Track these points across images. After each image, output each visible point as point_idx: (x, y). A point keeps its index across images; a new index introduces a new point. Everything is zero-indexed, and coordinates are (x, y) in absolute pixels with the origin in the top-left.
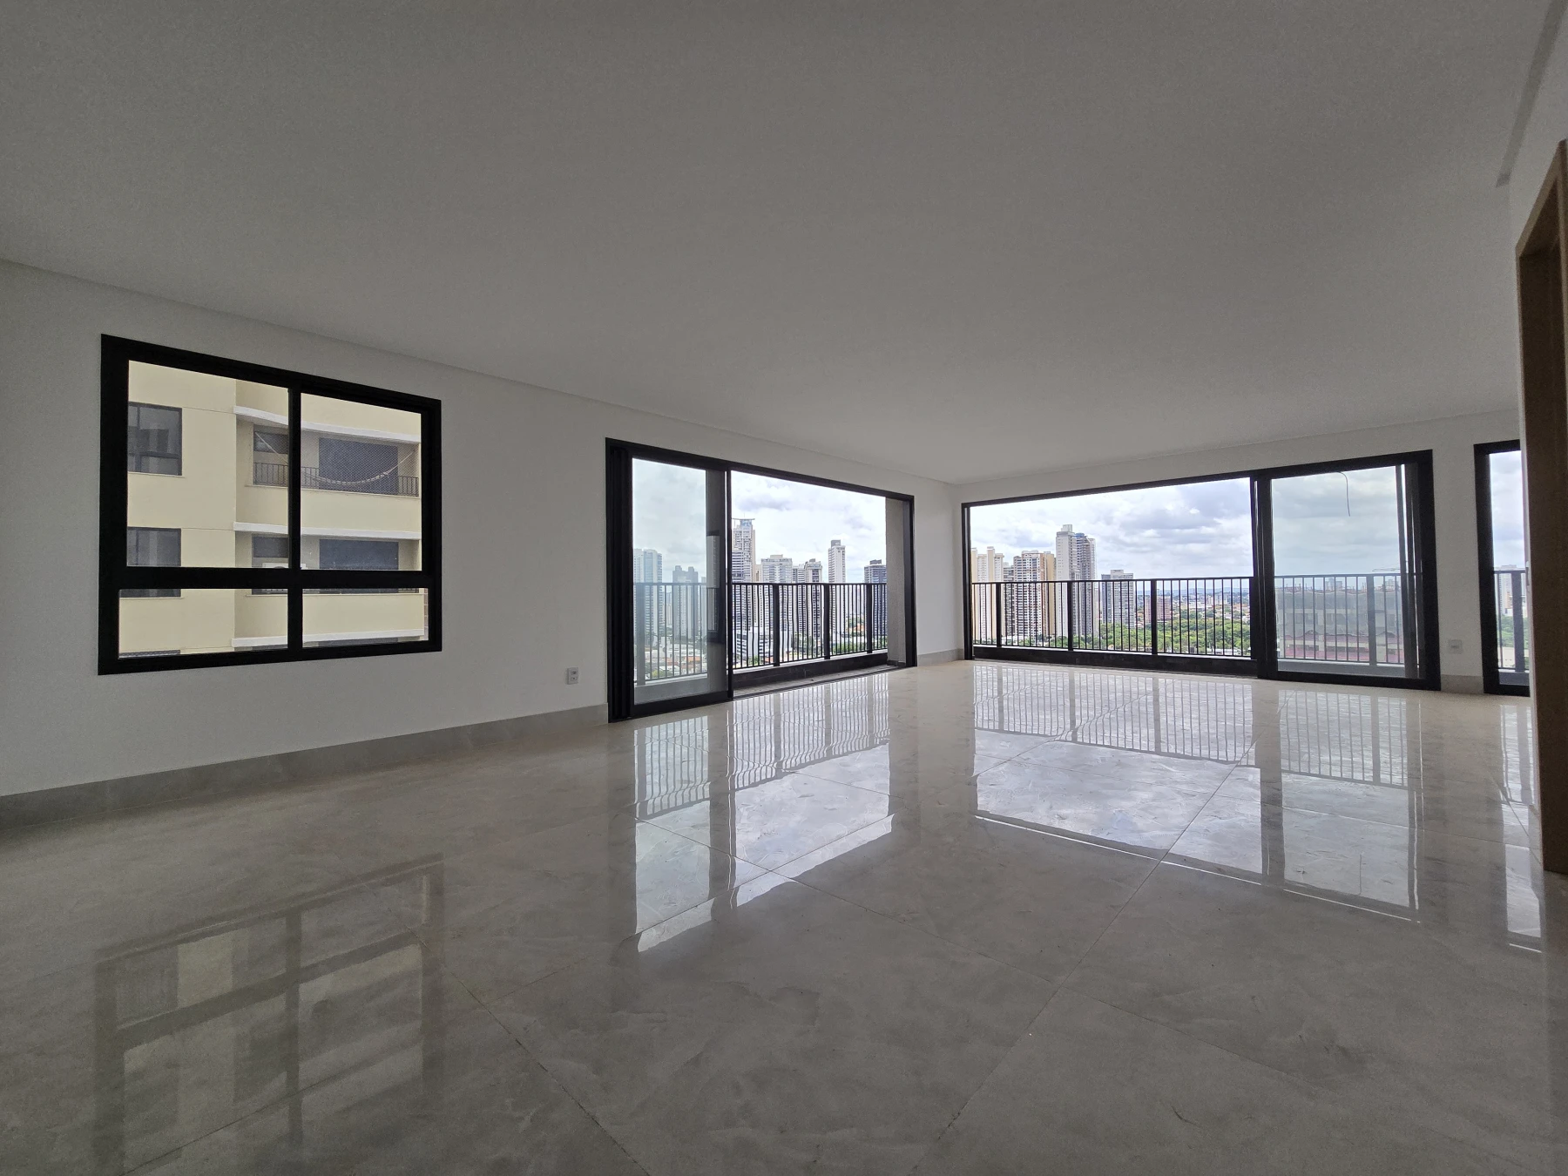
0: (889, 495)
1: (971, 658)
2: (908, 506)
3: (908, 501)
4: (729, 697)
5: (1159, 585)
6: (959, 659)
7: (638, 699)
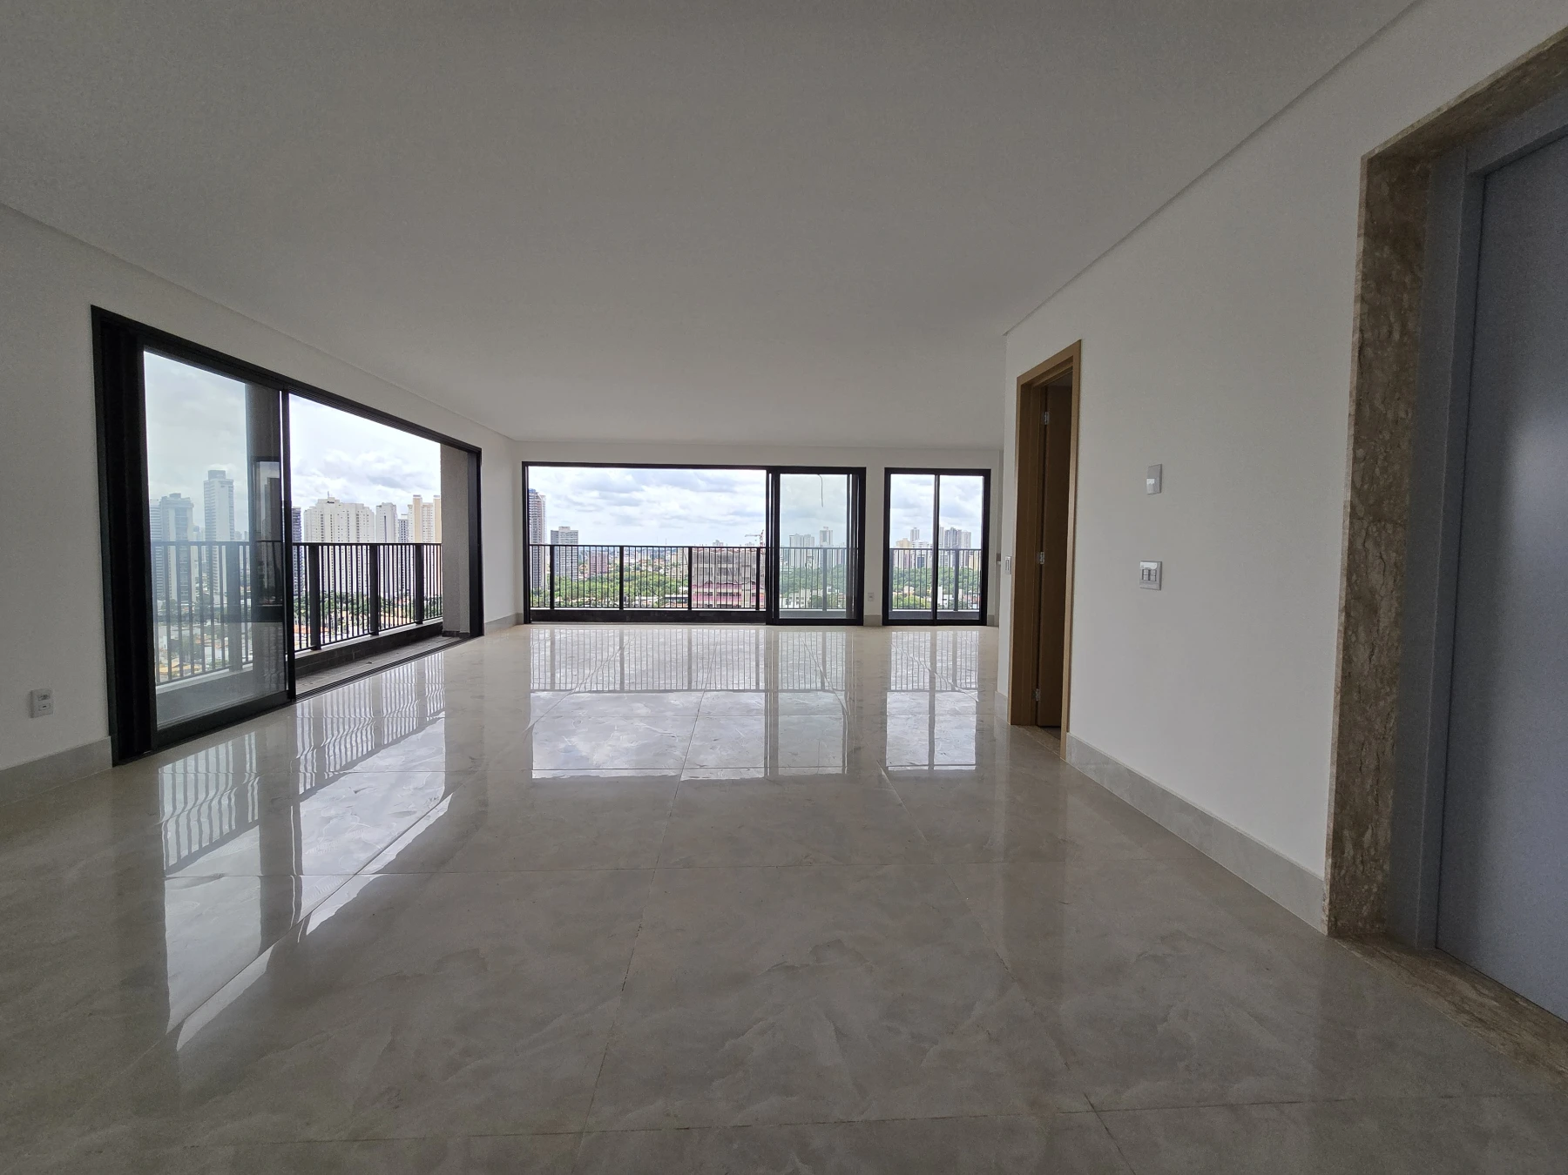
0: (446, 441)
1: (530, 623)
2: (475, 460)
3: (475, 454)
4: (291, 697)
5: (694, 550)
6: (518, 623)
7: (165, 718)
